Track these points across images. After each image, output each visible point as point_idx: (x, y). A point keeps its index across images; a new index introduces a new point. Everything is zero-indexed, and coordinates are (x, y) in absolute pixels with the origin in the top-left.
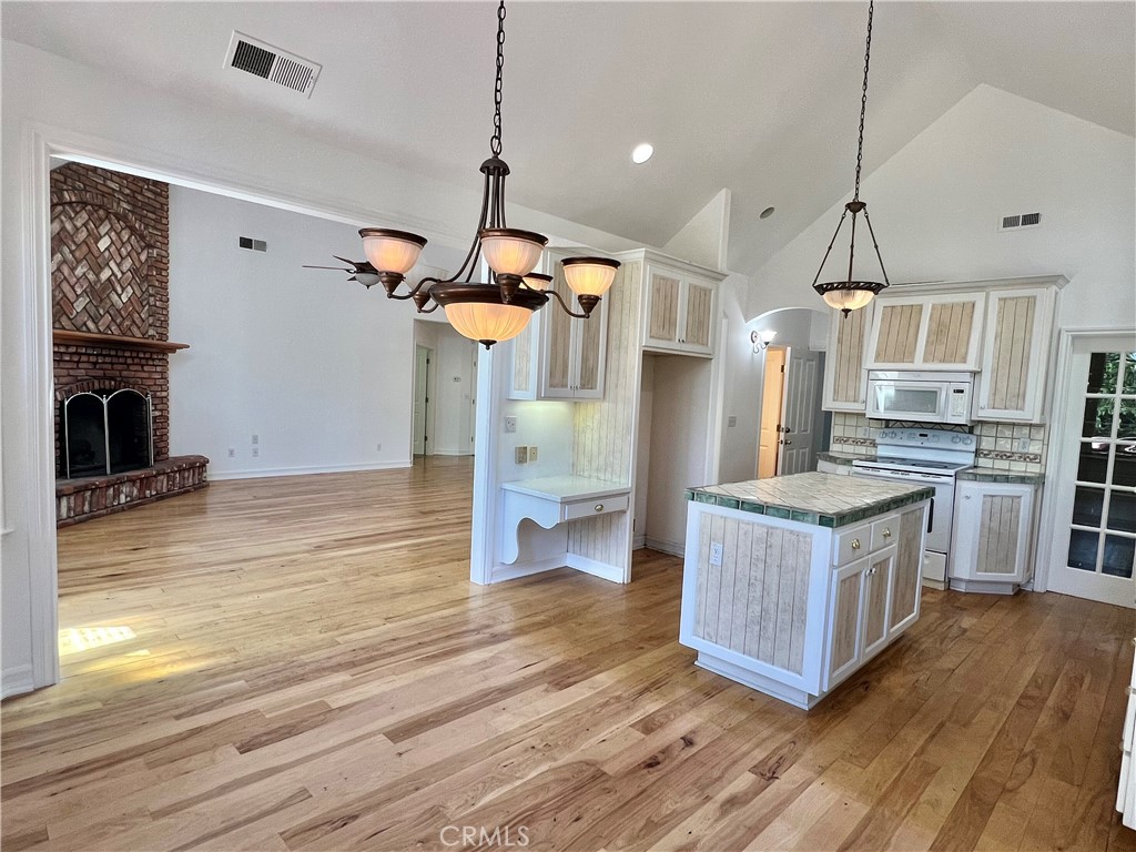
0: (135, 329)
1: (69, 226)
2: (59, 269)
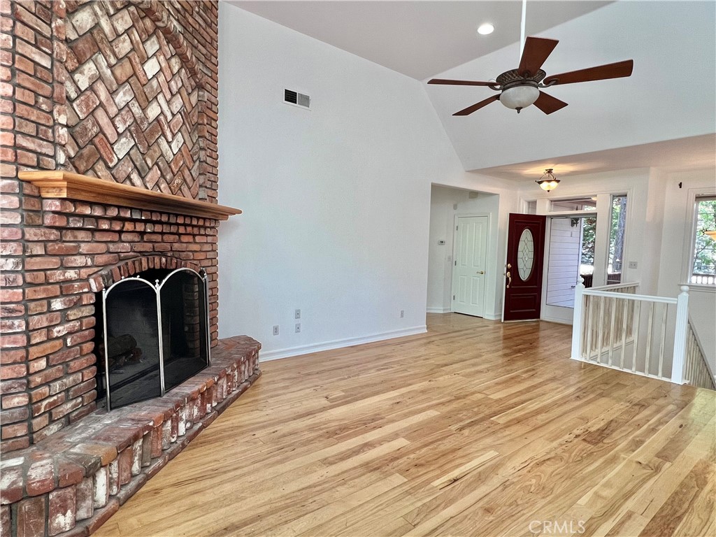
0: (185, 188)
2: (91, 88)
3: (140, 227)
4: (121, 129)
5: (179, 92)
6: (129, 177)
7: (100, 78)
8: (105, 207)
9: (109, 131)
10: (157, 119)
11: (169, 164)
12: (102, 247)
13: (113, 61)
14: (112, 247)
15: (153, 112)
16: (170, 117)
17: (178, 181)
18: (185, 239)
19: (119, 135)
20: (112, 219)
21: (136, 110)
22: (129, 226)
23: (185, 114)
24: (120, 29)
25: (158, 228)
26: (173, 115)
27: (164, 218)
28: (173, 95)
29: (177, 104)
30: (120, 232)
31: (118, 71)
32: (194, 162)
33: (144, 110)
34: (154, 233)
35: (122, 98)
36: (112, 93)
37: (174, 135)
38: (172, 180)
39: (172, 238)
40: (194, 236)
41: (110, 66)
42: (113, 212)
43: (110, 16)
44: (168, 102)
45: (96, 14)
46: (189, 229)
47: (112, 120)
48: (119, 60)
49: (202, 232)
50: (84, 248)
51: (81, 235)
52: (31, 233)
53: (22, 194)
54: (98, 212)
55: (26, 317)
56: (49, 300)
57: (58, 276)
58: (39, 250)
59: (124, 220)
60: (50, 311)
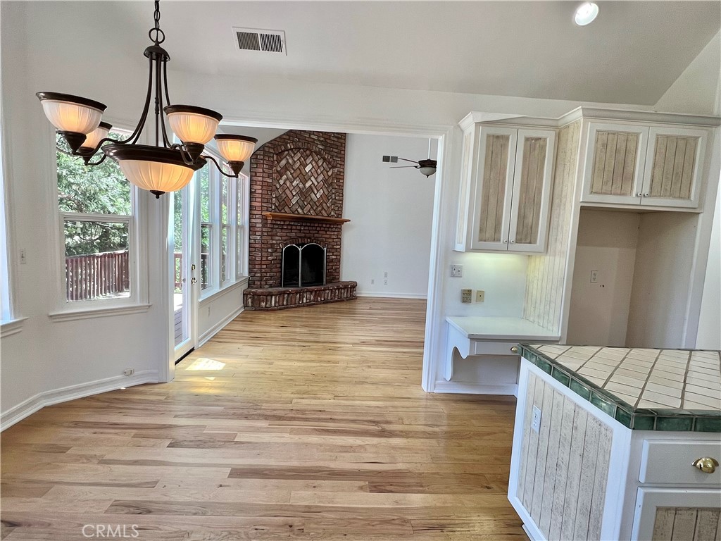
0: (323, 212)
1: (290, 161)
2: (284, 183)
3: (298, 228)
4: (294, 193)
5: (322, 172)
6: (297, 210)
7: (287, 179)
8: (284, 221)
9: (290, 196)
10: (310, 186)
11: (315, 203)
12: (285, 234)
13: (292, 172)
14: (287, 234)
15: (308, 185)
16: (316, 184)
17: (319, 209)
18: (321, 232)
19: (294, 196)
20: (287, 225)
21: (301, 186)
22: (294, 227)
23: (325, 181)
24: (296, 160)
25: (306, 228)
26: (318, 183)
27: (308, 224)
28: (318, 175)
29: (321, 177)
30: (291, 229)
31: (294, 175)
32: (329, 200)
33: (304, 185)
34: (304, 230)
35: (295, 183)
36: (292, 183)
37: (318, 191)
38: (317, 209)
39: (314, 232)
40: (326, 232)
41: (291, 174)
42: (287, 223)
43: (292, 157)
44: (316, 179)
45: (287, 159)
46: (322, 229)
47: (291, 192)
48: (295, 170)
49: (330, 230)
50: (278, 234)
51: (278, 230)
52: (264, 229)
53: (262, 219)
54: (282, 223)
55: (261, 252)
56: (268, 248)
57: (271, 242)
58: (266, 234)
59: (292, 225)
60: (268, 251)
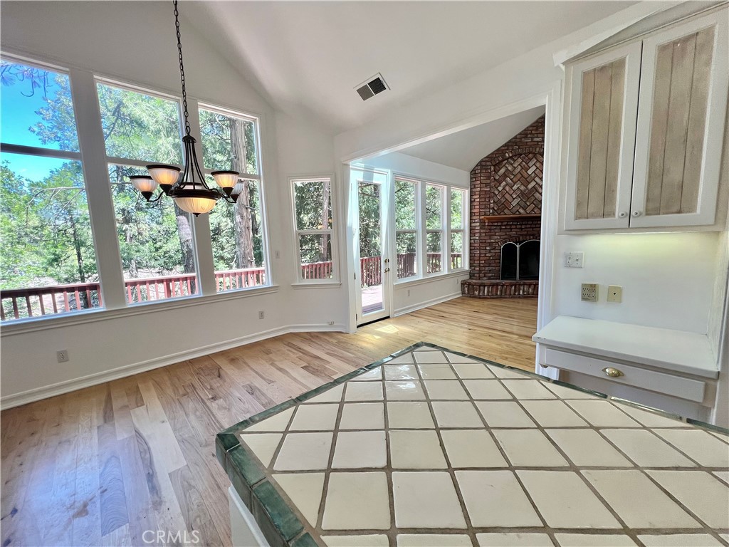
1: (510, 168)
4: (515, 196)
9: (510, 199)
12: (503, 234)
13: (512, 177)
14: (508, 233)
19: (514, 199)
20: (506, 225)
21: (523, 188)
22: (513, 227)
24: (516, 166)
27: (531, 223)
30: (511, 229)
31: (514, 180)
33: (526, 187)
35: (515, 187)
36: (511, 187)
41: (511, 179)
42: (506, 223)
43: (512, 164)
45: (506, 167)
47: (511, 195)
48: (515, 176)
50: (497, 234)
51: (496, 231)
52: (482, 231)
53: (480, 222)
56: (486, 247)
60: (486, 249)
